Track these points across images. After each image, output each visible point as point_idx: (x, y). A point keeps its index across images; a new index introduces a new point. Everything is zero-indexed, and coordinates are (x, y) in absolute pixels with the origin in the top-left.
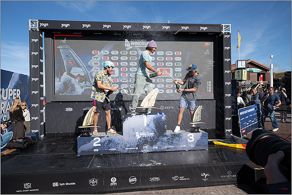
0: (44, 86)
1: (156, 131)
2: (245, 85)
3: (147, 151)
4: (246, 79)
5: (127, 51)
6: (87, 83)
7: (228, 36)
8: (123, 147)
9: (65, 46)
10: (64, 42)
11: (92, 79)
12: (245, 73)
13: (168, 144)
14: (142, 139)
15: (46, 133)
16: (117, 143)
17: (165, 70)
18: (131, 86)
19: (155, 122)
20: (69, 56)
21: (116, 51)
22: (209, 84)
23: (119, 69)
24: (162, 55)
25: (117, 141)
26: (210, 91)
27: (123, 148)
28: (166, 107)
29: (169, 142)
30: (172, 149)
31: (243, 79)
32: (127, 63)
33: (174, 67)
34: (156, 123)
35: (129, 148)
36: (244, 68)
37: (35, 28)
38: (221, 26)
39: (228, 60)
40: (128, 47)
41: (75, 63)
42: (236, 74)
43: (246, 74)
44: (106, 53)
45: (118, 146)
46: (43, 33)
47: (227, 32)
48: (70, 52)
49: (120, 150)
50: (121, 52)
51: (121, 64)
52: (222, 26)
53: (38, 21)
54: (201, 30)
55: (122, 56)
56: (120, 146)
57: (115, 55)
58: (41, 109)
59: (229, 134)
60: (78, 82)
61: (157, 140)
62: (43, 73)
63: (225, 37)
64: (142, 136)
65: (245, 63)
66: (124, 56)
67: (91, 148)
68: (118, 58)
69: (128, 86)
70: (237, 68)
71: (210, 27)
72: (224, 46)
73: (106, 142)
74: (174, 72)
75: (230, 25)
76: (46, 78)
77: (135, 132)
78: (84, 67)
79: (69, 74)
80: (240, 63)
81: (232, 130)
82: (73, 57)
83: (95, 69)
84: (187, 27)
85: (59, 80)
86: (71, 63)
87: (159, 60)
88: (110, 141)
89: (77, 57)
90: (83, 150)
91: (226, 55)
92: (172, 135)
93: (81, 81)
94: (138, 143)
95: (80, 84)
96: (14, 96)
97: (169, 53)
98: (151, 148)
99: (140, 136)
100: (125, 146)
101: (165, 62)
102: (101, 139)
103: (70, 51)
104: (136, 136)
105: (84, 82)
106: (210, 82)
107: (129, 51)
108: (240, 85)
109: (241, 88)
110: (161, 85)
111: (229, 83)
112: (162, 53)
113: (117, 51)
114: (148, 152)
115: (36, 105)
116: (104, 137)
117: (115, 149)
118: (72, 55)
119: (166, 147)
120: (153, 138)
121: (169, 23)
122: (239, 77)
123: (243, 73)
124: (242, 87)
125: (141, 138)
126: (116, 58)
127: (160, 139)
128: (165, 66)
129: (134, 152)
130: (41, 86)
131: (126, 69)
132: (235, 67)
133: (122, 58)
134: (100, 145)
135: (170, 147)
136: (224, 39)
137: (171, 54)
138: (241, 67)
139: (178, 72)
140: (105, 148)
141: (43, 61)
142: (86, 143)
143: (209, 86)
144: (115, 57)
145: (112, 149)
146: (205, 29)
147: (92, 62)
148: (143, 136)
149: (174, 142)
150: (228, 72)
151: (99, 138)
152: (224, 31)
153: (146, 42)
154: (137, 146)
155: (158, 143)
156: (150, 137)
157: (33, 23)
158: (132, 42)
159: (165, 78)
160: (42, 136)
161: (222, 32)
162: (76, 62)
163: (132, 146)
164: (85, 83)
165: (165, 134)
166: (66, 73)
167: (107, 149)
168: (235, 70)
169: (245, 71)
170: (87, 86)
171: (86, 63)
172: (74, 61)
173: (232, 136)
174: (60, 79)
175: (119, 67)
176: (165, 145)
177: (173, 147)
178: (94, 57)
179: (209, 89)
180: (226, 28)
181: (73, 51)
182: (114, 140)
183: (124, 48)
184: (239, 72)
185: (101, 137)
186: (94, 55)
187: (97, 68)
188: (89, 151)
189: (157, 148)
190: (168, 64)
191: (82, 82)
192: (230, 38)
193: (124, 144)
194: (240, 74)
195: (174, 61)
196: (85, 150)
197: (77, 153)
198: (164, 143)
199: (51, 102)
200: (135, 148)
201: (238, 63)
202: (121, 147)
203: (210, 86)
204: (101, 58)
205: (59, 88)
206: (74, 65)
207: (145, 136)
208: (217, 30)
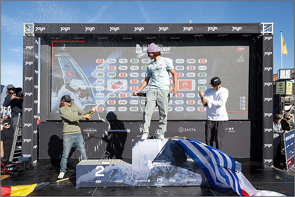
0: (39, 101)
1: (173, 160)
2: (289, 102)
3: (162, 184)
4: (291, 94)
5: (138, 58)
6: (89, 99)
7: (269, 38)
8: (132, 178)
9: (64, 53)
10: (64, 49)
11: (95, 94)
12: (289, 85)
13: (189, 176)
14: (156, 169)
15: (40, 158)
16: (124, 174)
17: (185, 82)
18: (142, 102)
19: (172, 149)
20: (68, 66)
21: (124, 59)
22: (242, 100)
23: (129, 81)
24: (182, 63)
25: (124, 171)
26: (245, 109)
27: (132, 181)
28: (186, 129)
29: (190, 174)
30: (194, 183)
31: (287, 94)
32: (137, 74)
33: (197, 78)
34: (174, 149)
35: (139, 180)
36: (288, 80)
37: (29, 33)
38: (260, 25)
39: (269, 69)
40: (139, 54)
41: (75, 74)
42: (278, 87)
43: (291, 87)
44: (113, 61)
45: (126, 177)
46: (39, 39)
47: (267, 32)
48: (70, 61)
49: (128, 182)
50: (131, 60)
51: (131, 75)
52: (262, 25)
53: (33, 25)
54: (233, 30)
55: (132, 65)
56: (127, 177)
57: (124, 64)
58: (34, 130)
59: (269, 166)
60: (78, 97)
61: (175, 170)
62: (38, 87)
63: (265, 40)
64: (155, 166)
65: (289, 73)
66: (134, 65)
67: (92, 178)
68: (126, 67)
69: (139, 102)
70: (278, 79)
71: (245, 26)
72: (263, 51)
73: (111, 172)
74: (197, 85)
75: (272, 23)
76: (41, 92)
77: (148, 159)
78: (86, 79)
79: (68, 87)
80: (282, 73)
81: (274, 161)
82: (73, 67)
83: (99, 81)
84: (215, 28)
85: (56, 95)
86: (70, 75)
87: (178, 70)
88: (116, 171)
89: (78, 67)
90: (82, 181)
91: (266, 62)
92: (194, 165)
93: (81, 96)
94: (151, 175)
95: (81, 100)
96: (4, 114)
97: (191, 61)
98: (166, 181)
99: (153, 165)
100: (134, 178)
101: (185, 72)
102: (104, 167)
103: (70, 59)
104: (149, 165)
105: (86, 97)
106: (244, 98)
107: (140, 59)
108: (282, 101)
109: (284, 104)
110: (180, 101)
111: (269, 99)
112: (182, 61)
113: (126, 59)
114: (163, 187)
115: (29, 125)
116: (108, 165)
117: (122, 181)
118: (72, 65)
119: (186, 180)
120: (169, 169)
121: (190, 23)
122: (282, 91)
123: (287, 86)
124: (286, 104)
125: (154, 168)
126: (124, 68)
127: (178, 170)
128: (185, 77)
129: (145, 186)
130: (35, 101)
131: (136, 81)
132: (276, 78)
133: (132, 68)
134: (103, 175)
135: (191, 180)
136: (264, 41)
137: (194, 62)
138: (284, 78)
139: (202, 85)
140: (109, 180)
141: (38, 72)
142: (87, 173)
143: (242, 103)
144: (123, 66)
145: (119, 181)
146: (238, 29)
147: (95, 73)
148: (157, 166)
149: (196, 175)
150: (269, 84)
151: (102, 167)
152: (265, 31)
153: (162, 48)
154: (149, 178)
155: (176, 175)
156: (166, 168)
157: (28, 28)
158: (145, 47)
159: (185, 93)
160: (35, 162)
161: (261, 32)
162: (77, 73)
163: (143, 178)
164: (87, 99)
165: (185, 163)
166: (64, 86)
167: (112, 180)
168: (276, 81)
169: (289, 83)
170: (88, 102)
171: (88, 73)
172: (74, 72)
173: (272, 168)
174: (57, 93)
175: (128, 79)
176: (185, 178)
177: (195, 180)
178: (98, 66)
179: (242, 107)
180: (266, 28)
181: (73, 60)
182: (120, 170)
183: (135, 56)
184: (281, 85)
185: (104, 166)
186: (99, 64)
187: (101, 80)
188: (89, 183)
189: (174, 181)
190: (190, 75)
191: (83, 97)
192: (272, 40)
193: (133, 175)
194: (283, 86)
195: (197, 71)
196: (85, 181)
197: (75, 184)
198: (183, 175)
199: (47, 121)
200: (146, 181)
201: (281, 73)
202: (129, 178)
203: (244, 103)
204: (107, 68)
205: (56, 105)
206: (74, 76)
207: (159, 166)
208: (255, 31)
